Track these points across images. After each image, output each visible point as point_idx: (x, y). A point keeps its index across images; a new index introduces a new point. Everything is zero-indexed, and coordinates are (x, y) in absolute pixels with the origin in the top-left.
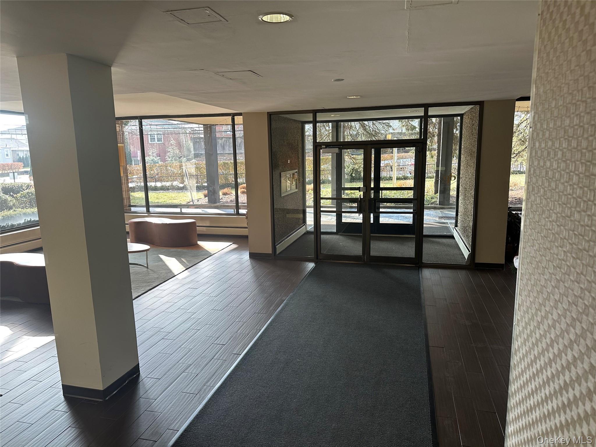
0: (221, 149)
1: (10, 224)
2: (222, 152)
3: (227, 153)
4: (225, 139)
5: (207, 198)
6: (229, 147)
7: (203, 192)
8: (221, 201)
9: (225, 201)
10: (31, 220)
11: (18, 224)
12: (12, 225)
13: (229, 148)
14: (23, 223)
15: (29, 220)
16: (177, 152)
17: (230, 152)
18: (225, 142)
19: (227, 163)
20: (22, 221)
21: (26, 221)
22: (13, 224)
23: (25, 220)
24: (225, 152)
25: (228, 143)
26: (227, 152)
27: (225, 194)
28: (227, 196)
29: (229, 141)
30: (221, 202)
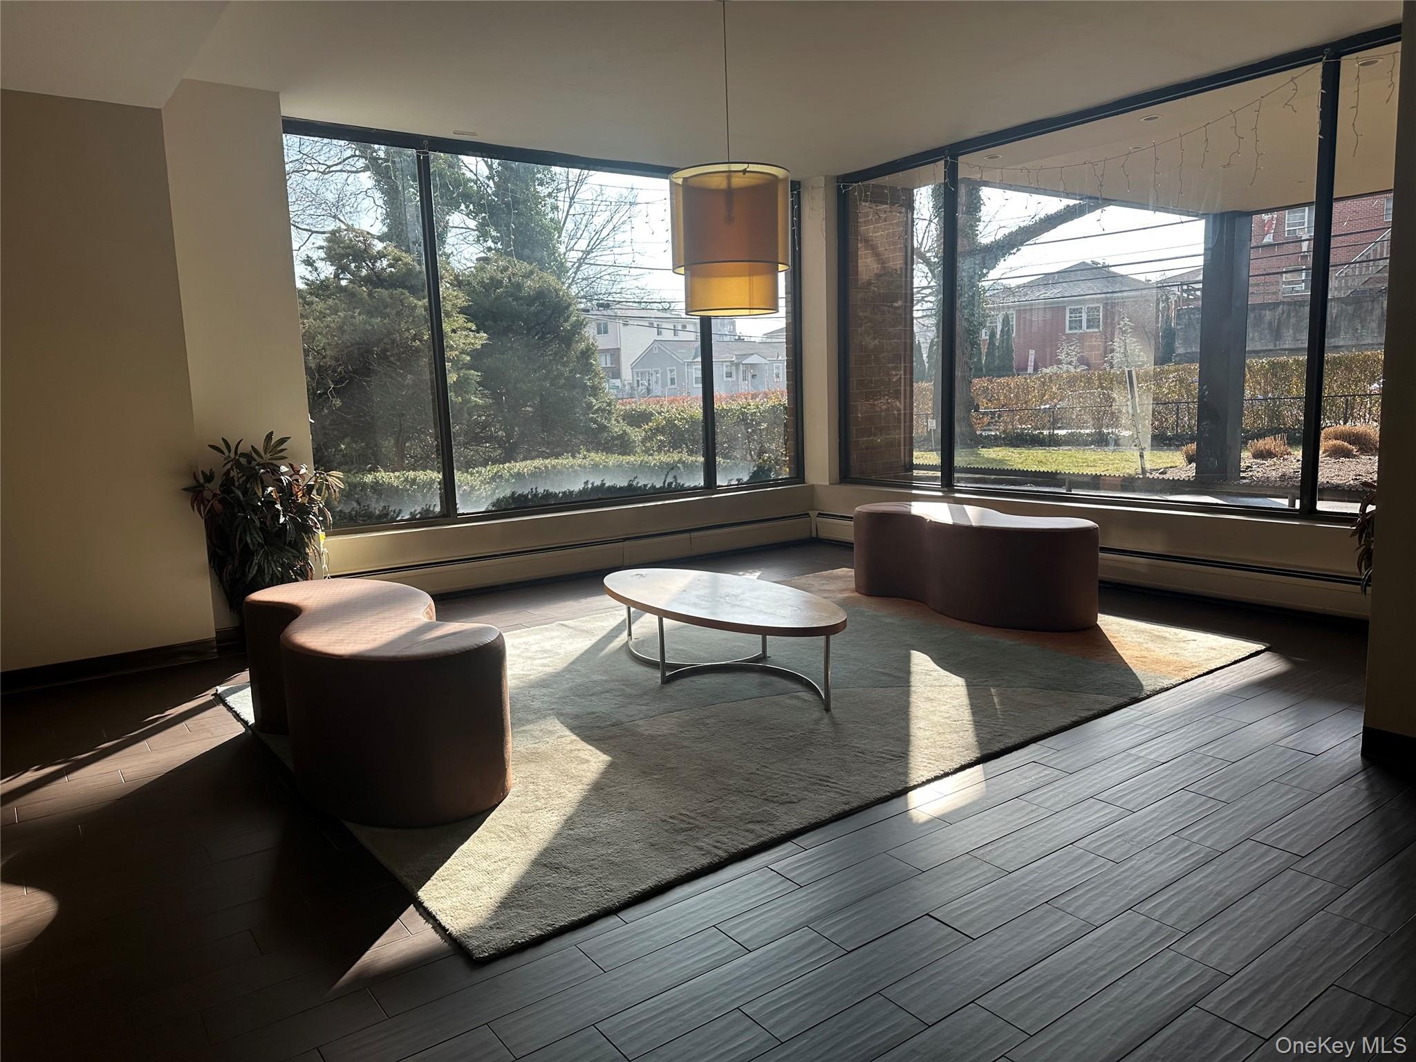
0: (1268, 337)
1: (541, 490)
2: (1271, 347)
3: (1286, 350)
4: (1286, 307)
5: (1194, 465)
6: (1297, 330)
7: (1184, 448)
8: (1242, 475)
9: (1260, 475)
10: (603, 484)
11: (564, 493)
12: (548, 495)
13: (1294, 334)
14: (580, 492)
15: (598, 483)
16: (1134, 350)
17: (1299, 345)
18: (1285, 315)
19: (1284, 366)
20: (577, 487)
21: (590, 486)
22: (551, 491)
23: (586, 483)
24: (1282, 347)
25: (1293, 320)
26: (1286, 346)
27: (1261, 455)
28: (1269, 462)
29: (1297, 312)
30: (1244, 478)
